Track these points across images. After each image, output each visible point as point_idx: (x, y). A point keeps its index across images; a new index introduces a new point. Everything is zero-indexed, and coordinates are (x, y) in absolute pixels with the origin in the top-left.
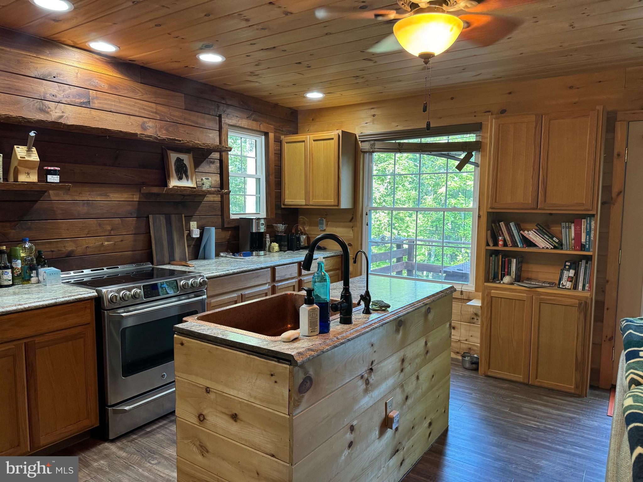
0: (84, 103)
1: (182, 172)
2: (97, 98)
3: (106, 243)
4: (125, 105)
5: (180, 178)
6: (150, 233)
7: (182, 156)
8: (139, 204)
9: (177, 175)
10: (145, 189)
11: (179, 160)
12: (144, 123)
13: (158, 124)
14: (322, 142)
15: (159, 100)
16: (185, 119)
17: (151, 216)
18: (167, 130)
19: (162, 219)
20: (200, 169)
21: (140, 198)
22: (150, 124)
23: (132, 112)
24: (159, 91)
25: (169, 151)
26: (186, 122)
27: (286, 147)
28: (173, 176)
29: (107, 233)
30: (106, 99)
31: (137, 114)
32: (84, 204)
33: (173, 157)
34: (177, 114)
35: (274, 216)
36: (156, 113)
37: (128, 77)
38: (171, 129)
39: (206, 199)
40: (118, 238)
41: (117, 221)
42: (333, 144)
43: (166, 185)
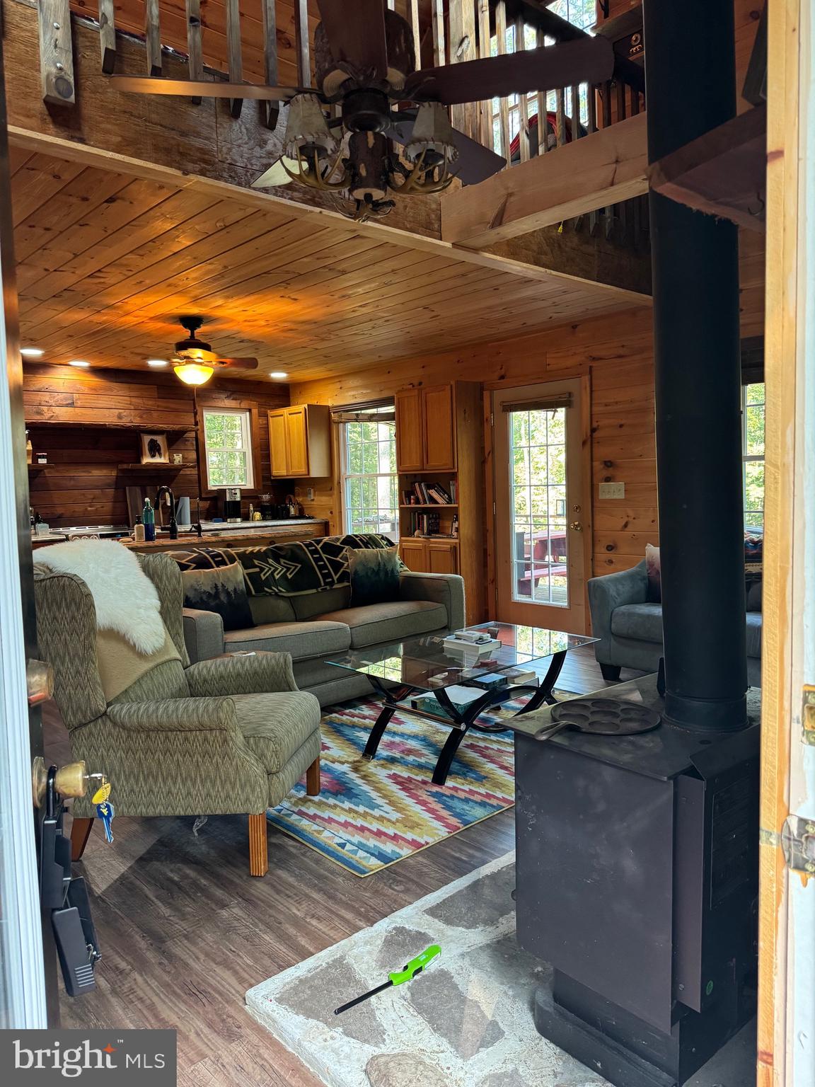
0: (69, 404)
1: (155, 450)
2: (79, 399)
3: (89, 509)
4: (104, 401)
5: (153, 456)
6: (127, 501)
7: (155, 437)
8: (117, 478)
9: (150, 453)
10: (120, 467)
11: (152, 440)
12: (120, 413)
13: (133, 413)
14: (295, 415)
15: (132, 394)
16: (158, 406)
17: (127, 488)
18: (141, 417)
19: (138, 490)
20: (174, 447)
21: (117, 473)
22: (125, 413)
23: (110, 407)
24: (133, 386)
25: (142, 435)
26: (159, 409)
27: (270, 419)
28: (145, 455)
29: (90, 501)
30: (87, 399)
31: (114, 407)
32: (71, 479)
33: (146, 439)
34: (150, 403)
35: (261, 488)
36: (130, 404)
37: (104, 379)
38: (144, 416)
39: (181, 472)
40: (99, 505)
41: (97, 492)
42: (302, 416)
43: (140, 462)
